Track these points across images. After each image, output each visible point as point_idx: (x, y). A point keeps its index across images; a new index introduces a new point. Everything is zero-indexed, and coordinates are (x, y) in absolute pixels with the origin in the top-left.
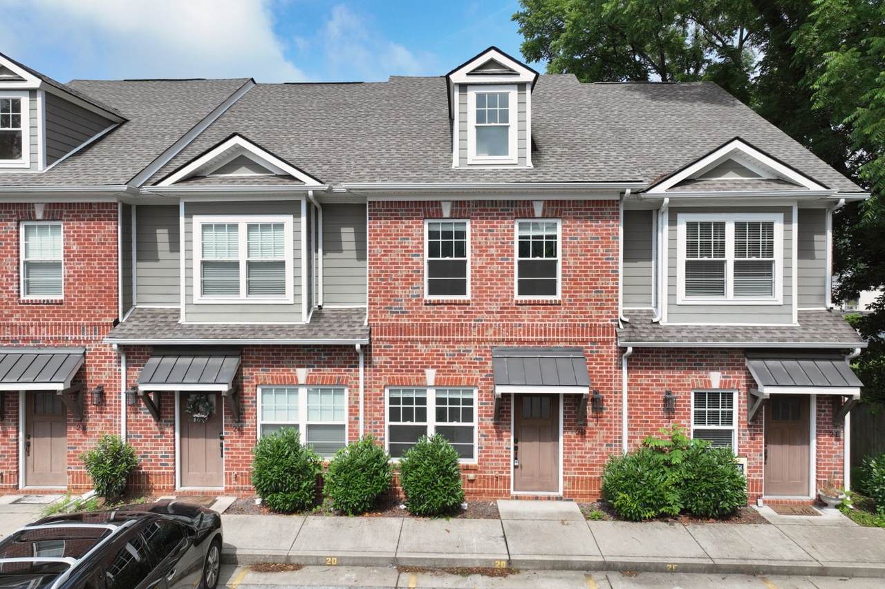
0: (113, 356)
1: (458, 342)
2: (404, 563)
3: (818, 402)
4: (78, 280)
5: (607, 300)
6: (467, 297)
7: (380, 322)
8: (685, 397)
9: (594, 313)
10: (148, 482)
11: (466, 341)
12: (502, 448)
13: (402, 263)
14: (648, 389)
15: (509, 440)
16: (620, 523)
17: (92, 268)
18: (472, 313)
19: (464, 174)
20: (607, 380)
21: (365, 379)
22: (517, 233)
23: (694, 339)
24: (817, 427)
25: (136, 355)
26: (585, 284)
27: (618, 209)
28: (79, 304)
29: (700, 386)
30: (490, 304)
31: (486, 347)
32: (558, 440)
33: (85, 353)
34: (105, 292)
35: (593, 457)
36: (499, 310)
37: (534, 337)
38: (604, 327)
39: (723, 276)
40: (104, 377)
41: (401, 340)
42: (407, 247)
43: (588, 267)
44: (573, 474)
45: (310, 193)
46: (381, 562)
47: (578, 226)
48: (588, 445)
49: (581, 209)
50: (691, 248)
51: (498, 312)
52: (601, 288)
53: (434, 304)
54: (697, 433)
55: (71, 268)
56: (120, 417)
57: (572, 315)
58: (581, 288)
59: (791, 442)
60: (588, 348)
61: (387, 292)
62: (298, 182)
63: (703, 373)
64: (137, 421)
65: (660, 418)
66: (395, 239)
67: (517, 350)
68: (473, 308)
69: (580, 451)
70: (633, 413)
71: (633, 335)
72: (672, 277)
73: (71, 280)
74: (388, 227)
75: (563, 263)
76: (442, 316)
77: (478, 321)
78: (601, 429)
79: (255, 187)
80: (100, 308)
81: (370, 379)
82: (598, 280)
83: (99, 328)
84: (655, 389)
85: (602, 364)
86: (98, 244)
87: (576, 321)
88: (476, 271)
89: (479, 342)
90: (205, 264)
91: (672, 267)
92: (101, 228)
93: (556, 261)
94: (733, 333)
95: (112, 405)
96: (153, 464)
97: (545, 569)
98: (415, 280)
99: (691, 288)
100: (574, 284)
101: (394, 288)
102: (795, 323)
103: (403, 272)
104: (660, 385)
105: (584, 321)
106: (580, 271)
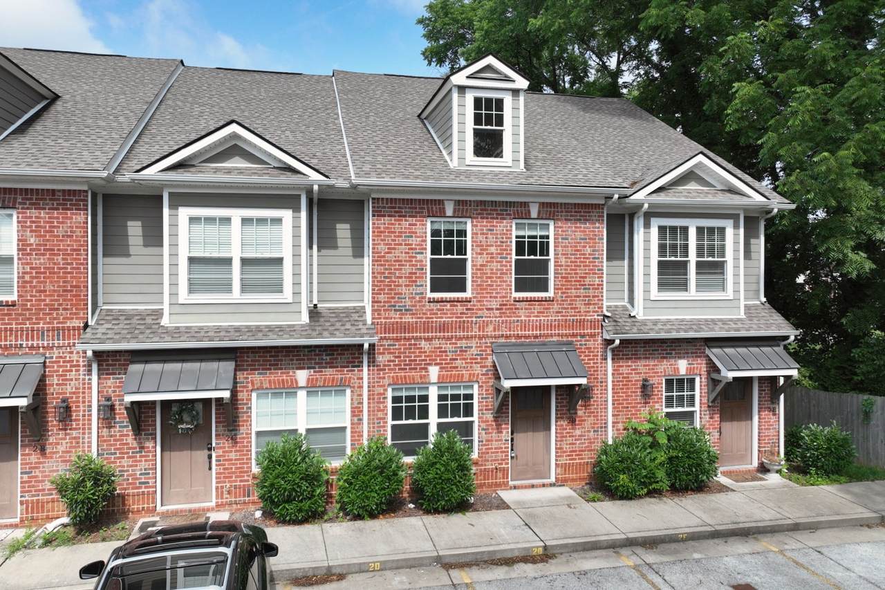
0: (82, 364)
1: (460, 339)
2: (447, 561)
3: (759, 383)
4: (36, 278)
5: (594, 297)
6: (468, 294)
7: (384, 321)
8: (658, 384)
9: (583, 309)
10: (124, 504)
11: (468, 338)
12: (501, 440)
13: (405, 261)
14: (628, 377)
15: (506, 433)
16: (619, 502)
17: (55, 264)
18: (473, 310)
19: (458, 174)
20: (594, 371)
21: (369, 379)
22: (514, 233)
23: (669, 331)
24: (759, 404)
25: (110, 362)
26: (575, 281)
27: (603, 213)
28: (38, 305)
29: (671, 373)
30: (490, 301)
31: (486, 343)
32: (549, 429)
33: (45, 362)
34: (71, 291)
35: (582, 443)
36: (498, 307)
37: (531, 332)
38: (591, 322)
39: (686, 275)
40: (69, 389)
41: (405, 338)
42: (412, 245)
43: (577, 266)
44: (563, 461)
45: (316, 187)
46: (425, 562)
47: (569, 227)
48: (578, 432)
49: (571, 212)
50: (662, 249)
51: (497, 309)
52: (589, 285)
53: (438, 302)
54: (669, 415)
55: (27, 264)
56: (90, 433)
57: (564, 311)
58: (571, 285)
59: (739, 419)
60: (578, 341)
61: (391, 290)
62: (302, 176)
63: (672, 361)
64: (111, 436)
65: (638, 403)
66: (398, 236)
67: (514, 345)
68: (474, 305)
69: (571, 438)
70: (616, 400)
71: (618, 328)
72: (647, 275)
73: (27, 278)
74: (392, 224)
75: (555, 262)
76: (445, 314)
77: (479, 317)
78: (589, 416)
79: (255, 179)
80: (65, 309)
81: (373, 378)
82: (586, 277)
83: (64, 333)
84: (635, 377)
85: (590, 356)
86: (63, 236)
87: (567, 316)
88: (477, 269)
89: (480, 338)
90: (192, 260)
91: (647, 266)
92: (67, 218)
93: (549, 260)
94: (698, 324)
95: (79, 420)
96: (131, 484)
97: (577, 551)
98: (419, 277)
99: (662, 285)
100: (566, 281)
101: (398, 286)
102: (742, 315)
103: (407, 269)
104: (638, 373)
105: (574, 316)
106: (571, 270)
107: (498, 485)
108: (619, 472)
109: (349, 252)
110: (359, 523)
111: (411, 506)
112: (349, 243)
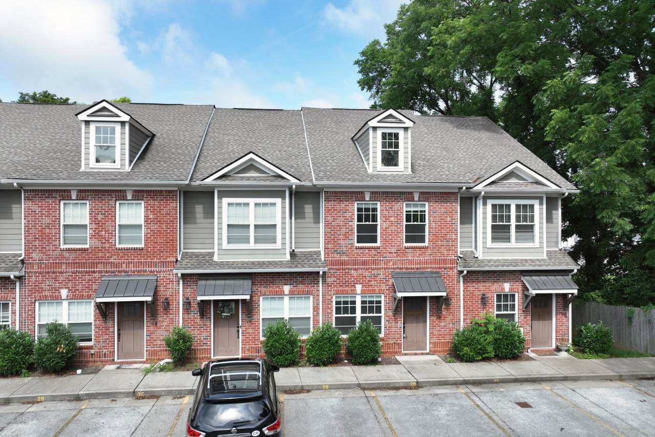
0: (175, 280)
1: (374, 269)
2: (364, 386)
3: (556, 298)
4: (153, 235)
5: (452, 246)
6: (378, 244)
7: (331, 259)
8: (492, 297)
9: (446, 252)
10: (195, 354)
11: (378, 269)
12: (397, 327)
13: (343, 226)
15: (400, 324)
16: (464, 364)
17: (162, 228)
18: (381, 253)
19: (372, 176)
20: (452, 289)
21: (323, 291)
22: (405, 209)
23: (497, 266)
24: (556, 311)
25: (188, 280)
27: (457, 197)
28: (154, 250)
29: (499, 291)
31: (389, 272)
32: (426, 322)
33: (157, 279)
34: (170, 242)
35: (446, 330)
36: (395, 251)
37: (414, 266)
38: (450, 260)
39: (509, 233)
40: (169, 293)
41: (342, 269)
42: (346, 217)
43: (442, 228)
44: (435, 340)
45: (294, 187)
46: (352, 386)
47: (437, 206)
48: (443, 324)
49: (438, 197)
50: (494, 218)
51: (395, 253)
52: (449, 239)
53: (361, 248)
54: (498, 316)
55: (149, 228)
56: (179, 316)
57: (434, 254)
59: (544, 319)
60: (443, 271)
61: (335, 242)
62: (287, 180)
63: (500, 284)
64: (189, 318)
65: (480, 308)
66: (339, 212)
67: (405, 273)
68: (382, 251)
69: (438, 328)
70: (466, 306)
71: (466, 264)
72: (485, 233)
73: (149, 236)
74: (336, 205)
75: (429, 226)
76: (365, 255)
79: (262, 183)
80: (166, 252)
81: (325, 291)
82: (447, 235)
83: (166, 264)
84: (477, 293)
85: (450, 280)
86: (166, 214)
87: (436, 257)
88: (383, 230)
89: (385, 269)
90: (229, 226)
91: (485, 228)
92: (168, 205)
93: (425, 225)
94: (516, 262)
95: (173, 309)
96: (198, 344)
97: (435, 385)
98: (350, 235)
99: (494, 239)
100: (435, 237)
101: (339, 240)
102: (545, 257)
103: (344, 230)
104: (479, 291)
105: (440, 257)
106: (438, 230)
107: (396, 353)
108: (465, 346)
109: (312, 220)
110: (317, 368)
111: (346, 361)
112: (311, 215)
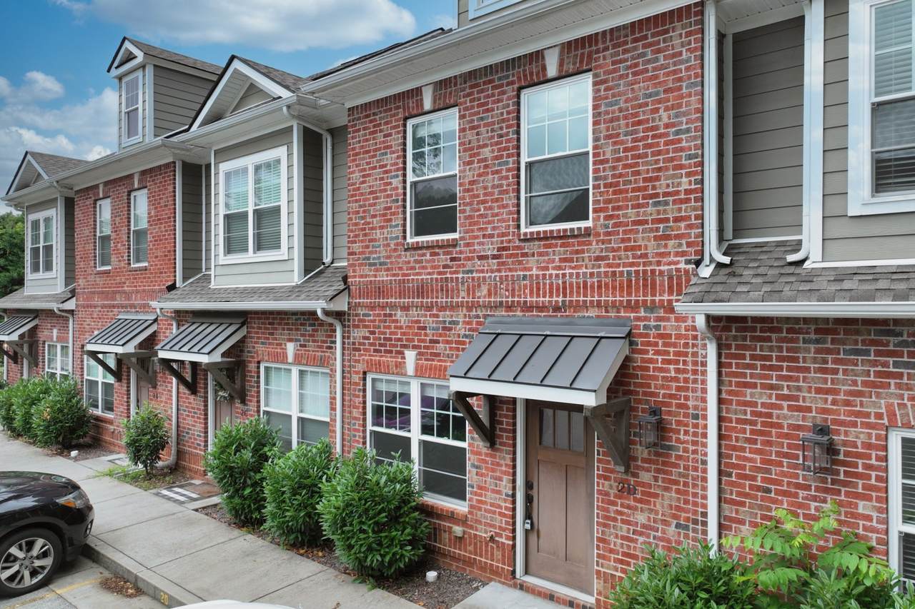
1: (443, 308)
4: (155, 245)
5: (677, 220)
6: (457, 234)
7: (358, 279)
8: (869, 445)
9: (652, 247)
10: (189, 462)
12: (499, 493)
13: (380, 191)
14: (770, 415)
15: (507, 482)
17: (161, 232)
18: (460, 259)
20: (678, 389)
22: (524, 114)
25: (184, 323)
26: (634, 190)
27: (699, 22)
29: (913, 422)
30: (483, 244)
31: (478, 316)
33: (156, 320)
35: (650, 545)
36: (495, 252)
37: (547, 299)
38: (671, 277)
41: (380, 306)
42: (386, 166)
44: (611, 567)
47: (622, 76)
48: (641, 518)
49: (625, 43)
51: (494, 257)
52: (665, 195)
55: (151, 233)
57: (611, 255)
58: (626, 199)
60: (638, 319)
61: (366, 235)
64: (184, 393)
65: (799, 487)
66: (373, 156)
68: (461, 252)
70: (735, 466)
72: (835, 150)
74: (367, 140)
76: (423, 268)
77: (468, 272)
78: (667, 489)
80: (165, 273)
81: (349, 361)
82: (658, 179)
85: (668, 353)
86: (164, 206)
88: (464, 191)
89: (469, 308)
90: (226, 218)
92: (166, 190)
96: (192, 443)
98: (394, 214)
101: (372, 229)
103: (382, 203)
107: (495, 573)
